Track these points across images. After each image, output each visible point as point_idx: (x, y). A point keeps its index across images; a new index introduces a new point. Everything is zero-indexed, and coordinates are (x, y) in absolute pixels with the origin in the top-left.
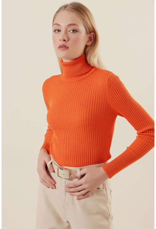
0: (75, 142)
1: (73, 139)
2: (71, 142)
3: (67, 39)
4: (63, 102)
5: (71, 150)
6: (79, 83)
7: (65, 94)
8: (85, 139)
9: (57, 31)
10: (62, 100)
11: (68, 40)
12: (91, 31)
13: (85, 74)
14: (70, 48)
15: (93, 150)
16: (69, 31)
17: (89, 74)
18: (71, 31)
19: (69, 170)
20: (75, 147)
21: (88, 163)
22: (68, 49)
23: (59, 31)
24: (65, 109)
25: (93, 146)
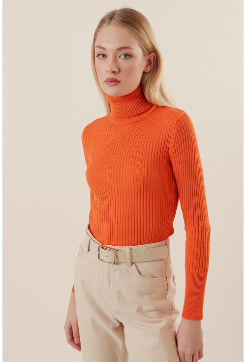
0: (125, 211)
1: (122, 207)
2: (119, 211)
3: (117, 70)
4: (111, 153)
5: (119, 222)
6: (134, 126)
7: (115, 141)
8: (139, 207)
9: (101, 57)
10: (110, 150)
11: (119, 71)
12: (150, 51)
13: (143, 112)
14: (122, 82)
15: (151, 222)
16: (120, 57)
17: (149, 112)
18: (123, 57)
19: (115, 250)
20: (125, 218)
21: (142, 241)
22: (120, 84)
23: (104, 56)
24: (114, 163)
25: (151, 217)
